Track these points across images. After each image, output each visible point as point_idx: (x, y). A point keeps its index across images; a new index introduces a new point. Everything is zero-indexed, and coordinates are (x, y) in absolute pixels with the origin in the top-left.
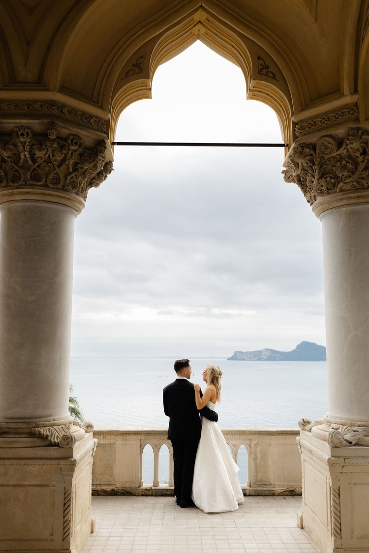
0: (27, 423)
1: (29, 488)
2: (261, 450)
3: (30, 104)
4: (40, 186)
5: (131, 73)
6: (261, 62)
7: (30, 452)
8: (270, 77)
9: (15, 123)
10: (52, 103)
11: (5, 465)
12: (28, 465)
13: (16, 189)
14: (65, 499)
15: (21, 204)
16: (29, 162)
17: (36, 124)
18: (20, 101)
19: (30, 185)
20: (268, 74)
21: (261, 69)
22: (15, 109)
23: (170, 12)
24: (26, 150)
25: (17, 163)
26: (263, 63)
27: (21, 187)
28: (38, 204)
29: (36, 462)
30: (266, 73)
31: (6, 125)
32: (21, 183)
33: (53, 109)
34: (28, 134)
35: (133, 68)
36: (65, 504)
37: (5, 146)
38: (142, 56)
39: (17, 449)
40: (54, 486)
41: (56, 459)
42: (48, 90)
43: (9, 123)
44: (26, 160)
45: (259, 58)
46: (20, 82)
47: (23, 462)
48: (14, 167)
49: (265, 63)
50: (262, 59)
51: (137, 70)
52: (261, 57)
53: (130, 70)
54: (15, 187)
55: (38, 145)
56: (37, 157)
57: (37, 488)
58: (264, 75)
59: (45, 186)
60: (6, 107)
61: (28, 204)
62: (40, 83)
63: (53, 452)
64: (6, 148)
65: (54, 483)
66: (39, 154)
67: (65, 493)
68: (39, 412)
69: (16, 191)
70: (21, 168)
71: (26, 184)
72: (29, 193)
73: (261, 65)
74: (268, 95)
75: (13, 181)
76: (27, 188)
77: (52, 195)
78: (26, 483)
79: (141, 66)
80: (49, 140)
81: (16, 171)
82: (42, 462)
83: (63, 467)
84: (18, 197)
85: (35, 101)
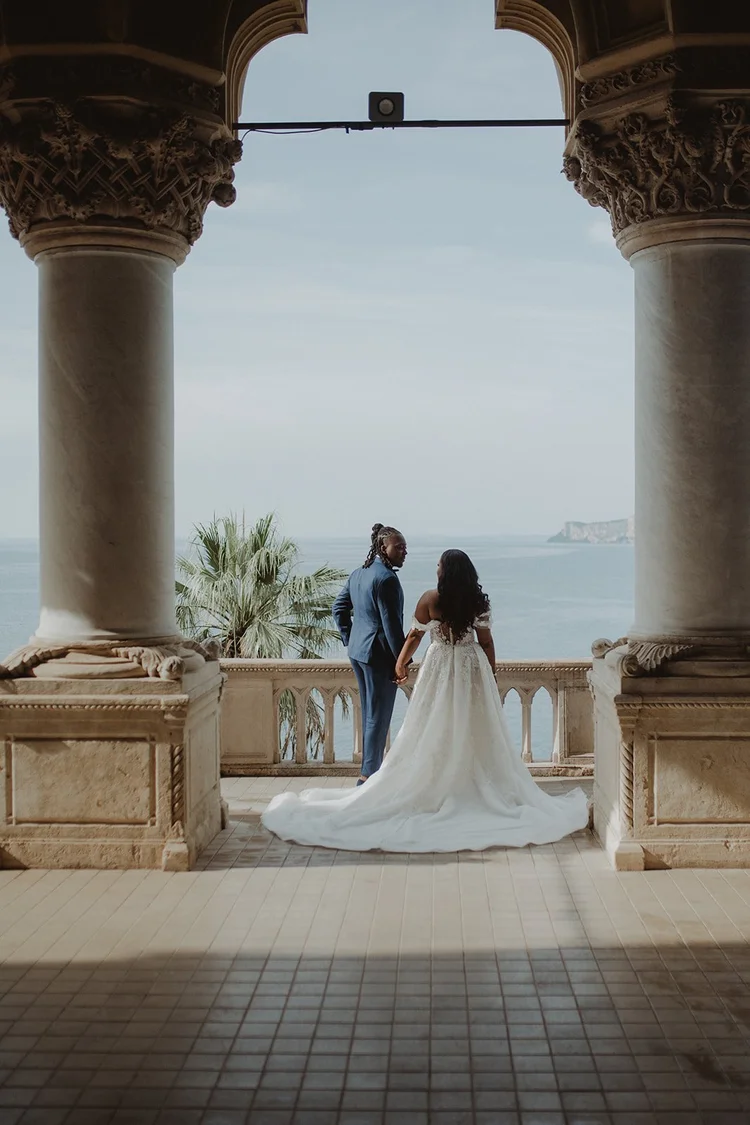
13: (702, 218)
15: (705, 246)
32: (712, 206)
48: (698, 177)
54: (699, 215)
69: (699, 222)
71: (719, 209)
75: (697, 204)
81: (704, 184)
84: (701, 235)
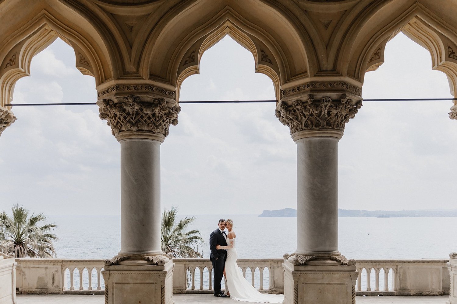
0: (328, 254)
1: (335, 285)
2: (403, 271)
3: (331, 83)
4: (330, 128)
5: (373, 59)
6: (450, 50)
7: (334, 268)
8: (455, 59)
9: (323, 95)
10: (343, 83)
11: (323, 274)
12: (334, 274)
13: (318, 131)
14: (352, 290)
16: (325, 116)
17: (334, 95)
18: (325, 82)
19: (326, 128)
20: (454, 57)
21: (450, 55)
22: (323, 87)
23: (399, 21)
24: (326, 109)
25: (319, 117)
26: (452, 51)
27: (320, 129)
28: (327, 139)
29: (338, 272)
30: (453, 57)
31: (318, 96)
32: (321, 127)
33: (344, 86)
34: (329, 100)
35: (374, 56)
36: (352, 293)
37: (317, 108)
38: (380, 48)
39: (328, 266)
40: (347, 284)
41: (348, 271)
42: (341, 75)
43: (320, 95)
44: (324, 115)
45: (449, 47)
46: (323, 71)
47: (332, 273)
48: (317, 119)
49: (452, 50)
50: (451, 48)
51: (377, 57)
52: (450, 47)
53: (373, 57)
55: (335, 107)
56: (331, 113)
57: (339, 285)
58: (452, 58)
59: (333, 128)
60: (318, 86)
61: (323, 138)
62: (335, 71)
63: (345, 268)
64: (317, 109)
65: (347, 283)
66: (334, 111)
67: (352, 288)
68: (332, 249)
69: (317, 132)
70: (321, 119)
71: (323, 128)
72: (324, 133)
73: (450, 52)
74: (449, 68)
75: (316, 126)
76: (324, 130)
77: (335, 133)
78: (333, 283)
79: (379, 54)
80: (342, 104)
81: (318, 120)
82: (341, 273)
83: (352, 275)
85: (335, 82)
